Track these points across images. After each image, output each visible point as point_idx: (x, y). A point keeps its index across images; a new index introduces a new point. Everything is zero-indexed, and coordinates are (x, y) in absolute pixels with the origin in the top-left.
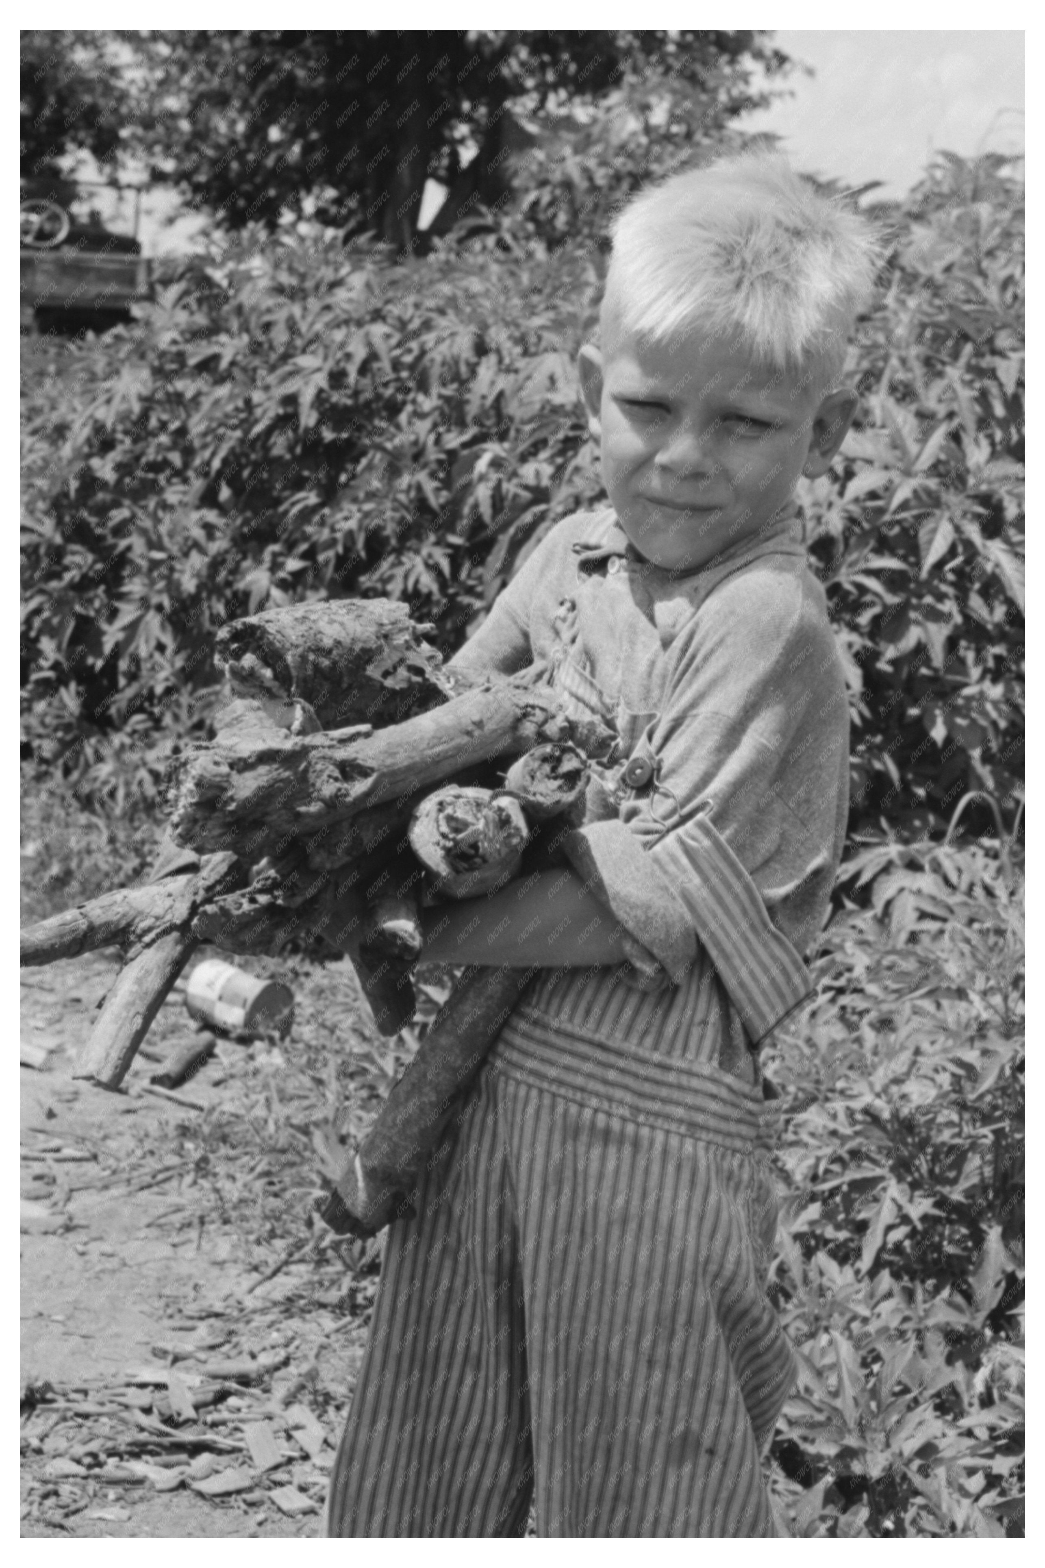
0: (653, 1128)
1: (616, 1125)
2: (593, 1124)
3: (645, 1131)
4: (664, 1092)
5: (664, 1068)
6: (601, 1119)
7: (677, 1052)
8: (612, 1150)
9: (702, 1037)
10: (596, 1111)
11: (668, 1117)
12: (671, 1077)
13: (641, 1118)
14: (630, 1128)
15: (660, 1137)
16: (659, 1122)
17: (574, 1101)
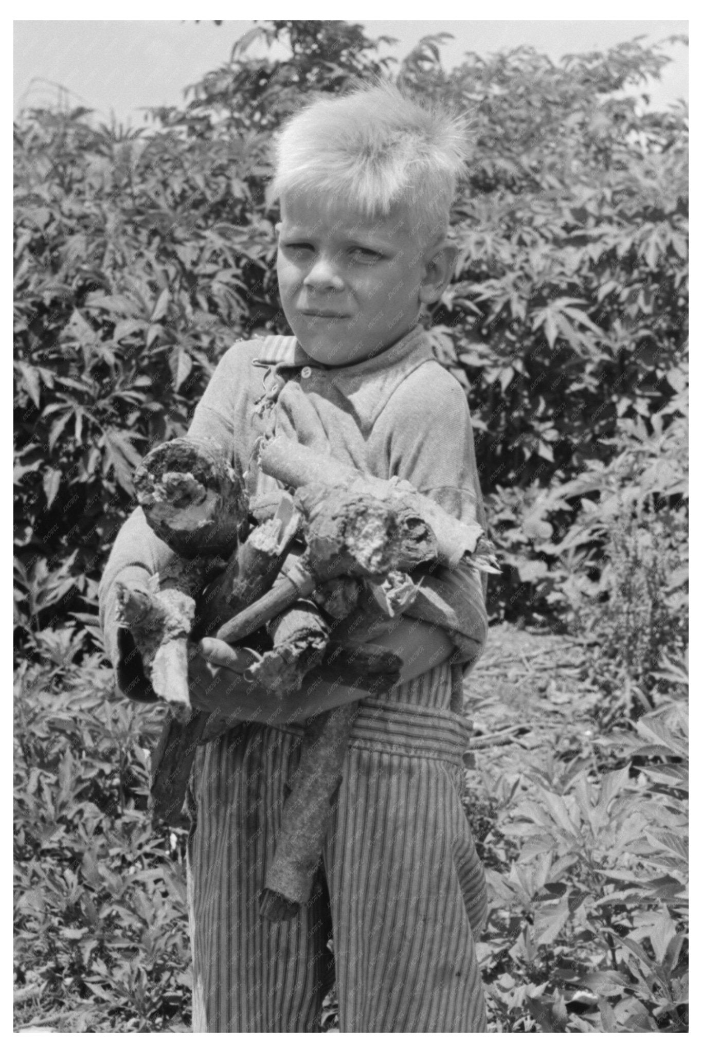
0: (419, 758)
1: (396, 761)
2: (380, 762)
3: (415, 761)
4: (426, 732)
5: (425, 715)
6: (386, 757)
7: (431, 704)
8: (394, 779)
9: (445, 691)
10: (381, 753)
11: (428, 749)
12: (429, 722)
13: (412, 753)
14: (405, 761)
15: (424, 762)
16: (424, 753)
17: (366, 749)
